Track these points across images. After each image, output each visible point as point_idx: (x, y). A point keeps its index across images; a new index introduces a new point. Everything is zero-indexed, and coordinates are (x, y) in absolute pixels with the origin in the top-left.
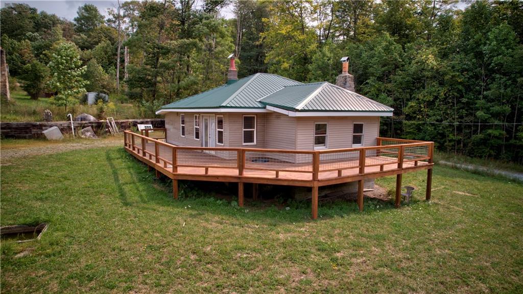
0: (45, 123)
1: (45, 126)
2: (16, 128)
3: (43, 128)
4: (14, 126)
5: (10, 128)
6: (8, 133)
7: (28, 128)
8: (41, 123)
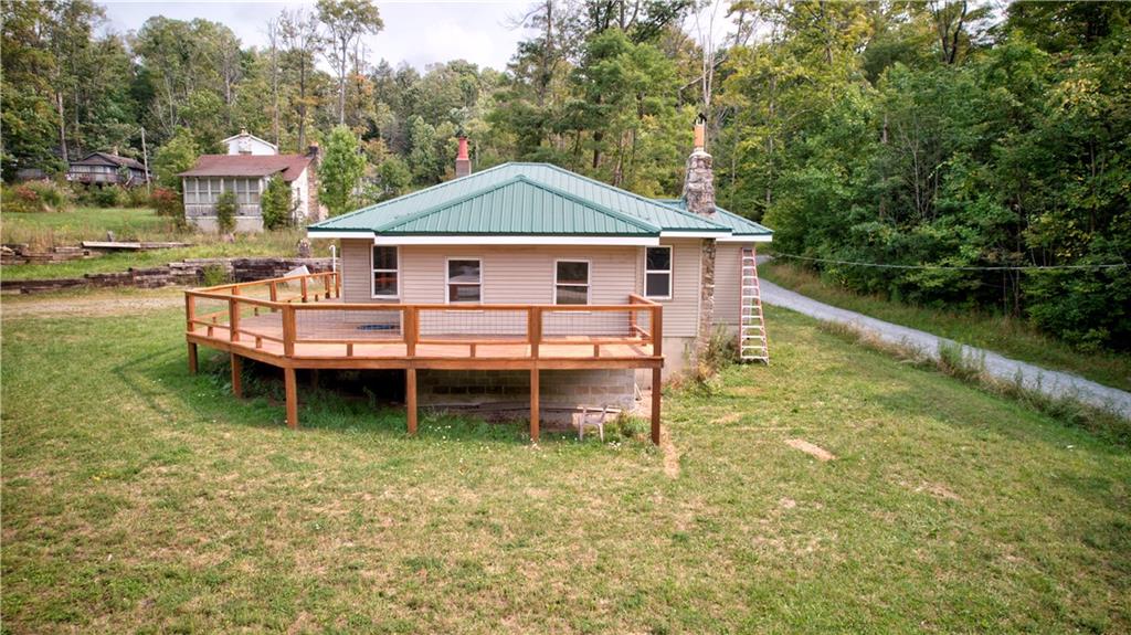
0: (294, 260)
1: (293, 264)
2: (253, 267)
3: (290, 267)
4: (252, 264)
5: (247, 267)
6: (244, 274)
7: (270, 267)
8: (287, 259)
